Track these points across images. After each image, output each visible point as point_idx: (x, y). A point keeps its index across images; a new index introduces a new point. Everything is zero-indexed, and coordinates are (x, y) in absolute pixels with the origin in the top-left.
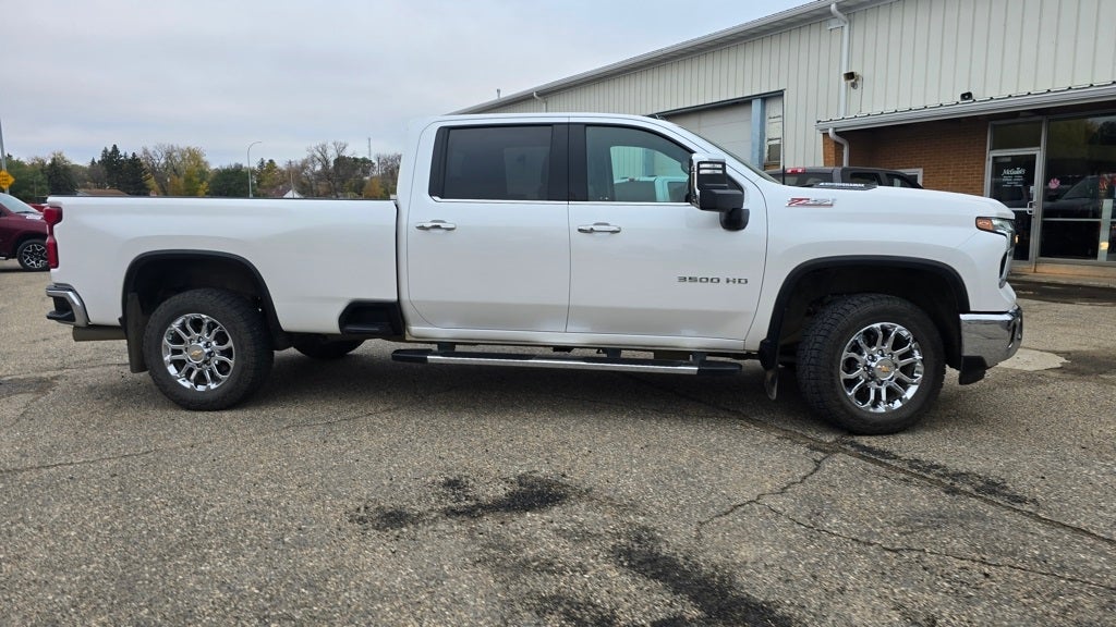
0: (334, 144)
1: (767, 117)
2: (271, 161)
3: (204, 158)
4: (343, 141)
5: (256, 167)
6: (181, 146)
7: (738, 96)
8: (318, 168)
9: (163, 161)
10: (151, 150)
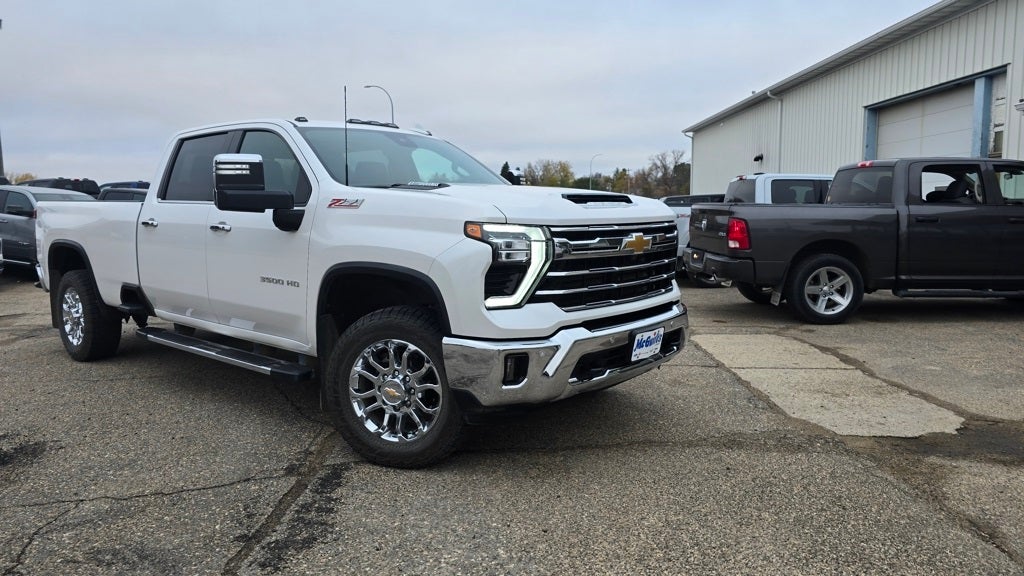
0: (673, 152)
1: (994, 99)
2: (624, 170)
3: (571, 170)
4: (681, 150)
5: (612, 176)
6: (555, 161)
7: (959, 76)
8: (660, 175)
9: (541, 173)
10: (533, 165)
